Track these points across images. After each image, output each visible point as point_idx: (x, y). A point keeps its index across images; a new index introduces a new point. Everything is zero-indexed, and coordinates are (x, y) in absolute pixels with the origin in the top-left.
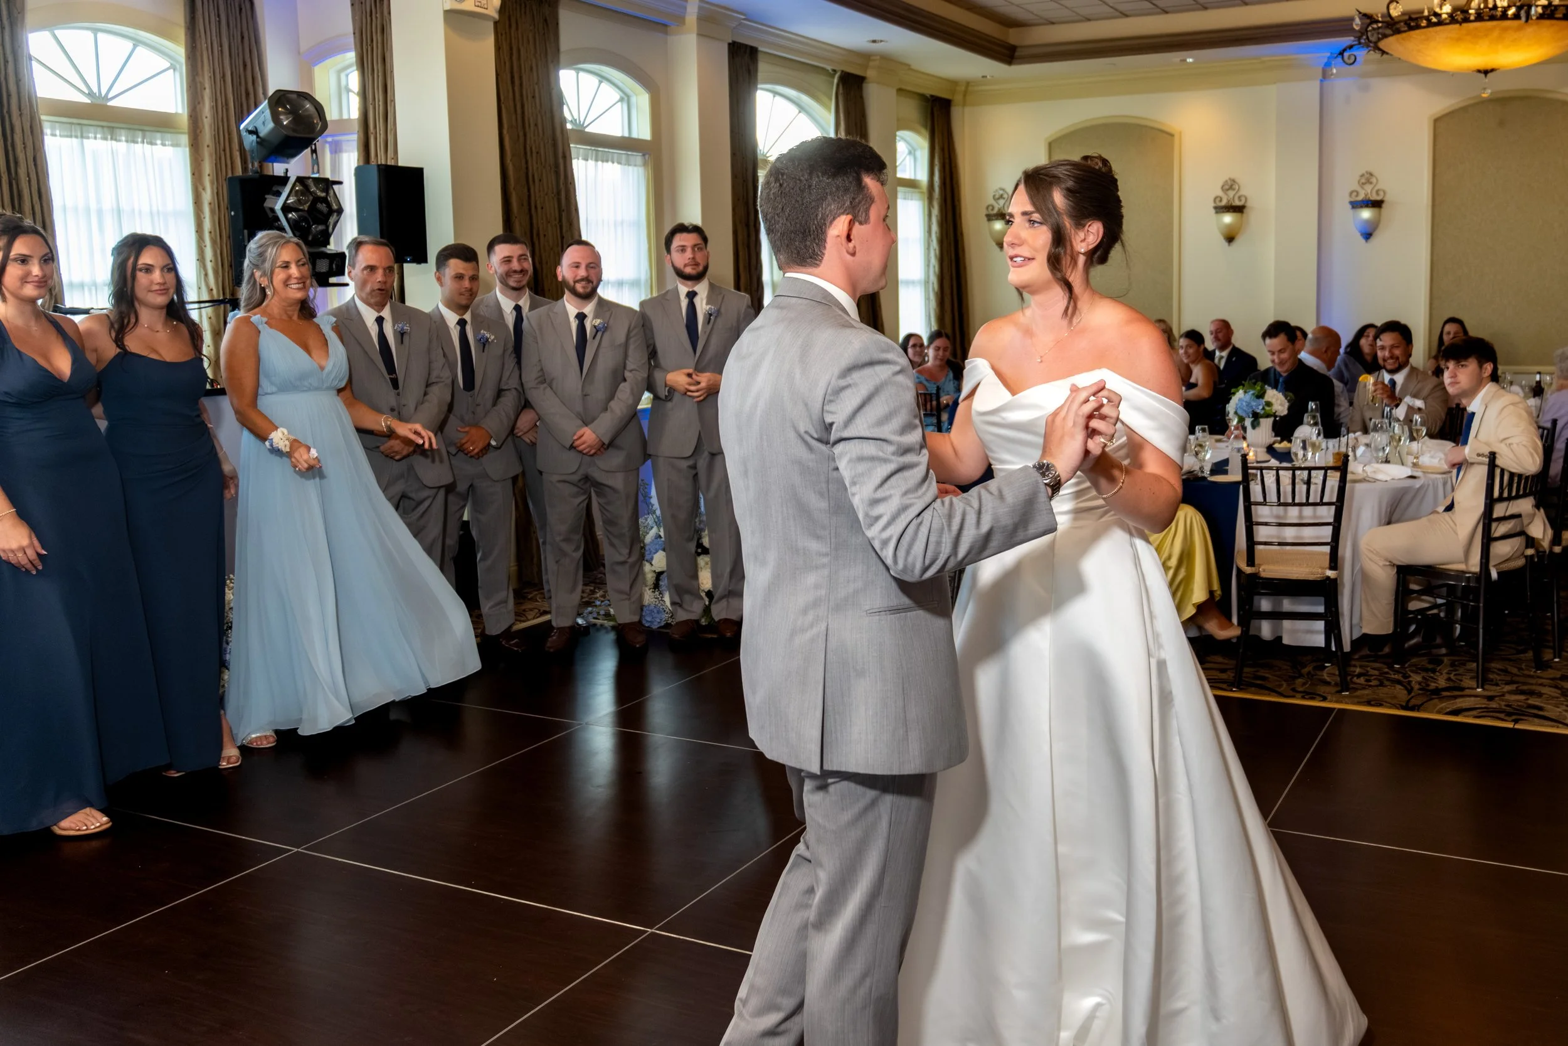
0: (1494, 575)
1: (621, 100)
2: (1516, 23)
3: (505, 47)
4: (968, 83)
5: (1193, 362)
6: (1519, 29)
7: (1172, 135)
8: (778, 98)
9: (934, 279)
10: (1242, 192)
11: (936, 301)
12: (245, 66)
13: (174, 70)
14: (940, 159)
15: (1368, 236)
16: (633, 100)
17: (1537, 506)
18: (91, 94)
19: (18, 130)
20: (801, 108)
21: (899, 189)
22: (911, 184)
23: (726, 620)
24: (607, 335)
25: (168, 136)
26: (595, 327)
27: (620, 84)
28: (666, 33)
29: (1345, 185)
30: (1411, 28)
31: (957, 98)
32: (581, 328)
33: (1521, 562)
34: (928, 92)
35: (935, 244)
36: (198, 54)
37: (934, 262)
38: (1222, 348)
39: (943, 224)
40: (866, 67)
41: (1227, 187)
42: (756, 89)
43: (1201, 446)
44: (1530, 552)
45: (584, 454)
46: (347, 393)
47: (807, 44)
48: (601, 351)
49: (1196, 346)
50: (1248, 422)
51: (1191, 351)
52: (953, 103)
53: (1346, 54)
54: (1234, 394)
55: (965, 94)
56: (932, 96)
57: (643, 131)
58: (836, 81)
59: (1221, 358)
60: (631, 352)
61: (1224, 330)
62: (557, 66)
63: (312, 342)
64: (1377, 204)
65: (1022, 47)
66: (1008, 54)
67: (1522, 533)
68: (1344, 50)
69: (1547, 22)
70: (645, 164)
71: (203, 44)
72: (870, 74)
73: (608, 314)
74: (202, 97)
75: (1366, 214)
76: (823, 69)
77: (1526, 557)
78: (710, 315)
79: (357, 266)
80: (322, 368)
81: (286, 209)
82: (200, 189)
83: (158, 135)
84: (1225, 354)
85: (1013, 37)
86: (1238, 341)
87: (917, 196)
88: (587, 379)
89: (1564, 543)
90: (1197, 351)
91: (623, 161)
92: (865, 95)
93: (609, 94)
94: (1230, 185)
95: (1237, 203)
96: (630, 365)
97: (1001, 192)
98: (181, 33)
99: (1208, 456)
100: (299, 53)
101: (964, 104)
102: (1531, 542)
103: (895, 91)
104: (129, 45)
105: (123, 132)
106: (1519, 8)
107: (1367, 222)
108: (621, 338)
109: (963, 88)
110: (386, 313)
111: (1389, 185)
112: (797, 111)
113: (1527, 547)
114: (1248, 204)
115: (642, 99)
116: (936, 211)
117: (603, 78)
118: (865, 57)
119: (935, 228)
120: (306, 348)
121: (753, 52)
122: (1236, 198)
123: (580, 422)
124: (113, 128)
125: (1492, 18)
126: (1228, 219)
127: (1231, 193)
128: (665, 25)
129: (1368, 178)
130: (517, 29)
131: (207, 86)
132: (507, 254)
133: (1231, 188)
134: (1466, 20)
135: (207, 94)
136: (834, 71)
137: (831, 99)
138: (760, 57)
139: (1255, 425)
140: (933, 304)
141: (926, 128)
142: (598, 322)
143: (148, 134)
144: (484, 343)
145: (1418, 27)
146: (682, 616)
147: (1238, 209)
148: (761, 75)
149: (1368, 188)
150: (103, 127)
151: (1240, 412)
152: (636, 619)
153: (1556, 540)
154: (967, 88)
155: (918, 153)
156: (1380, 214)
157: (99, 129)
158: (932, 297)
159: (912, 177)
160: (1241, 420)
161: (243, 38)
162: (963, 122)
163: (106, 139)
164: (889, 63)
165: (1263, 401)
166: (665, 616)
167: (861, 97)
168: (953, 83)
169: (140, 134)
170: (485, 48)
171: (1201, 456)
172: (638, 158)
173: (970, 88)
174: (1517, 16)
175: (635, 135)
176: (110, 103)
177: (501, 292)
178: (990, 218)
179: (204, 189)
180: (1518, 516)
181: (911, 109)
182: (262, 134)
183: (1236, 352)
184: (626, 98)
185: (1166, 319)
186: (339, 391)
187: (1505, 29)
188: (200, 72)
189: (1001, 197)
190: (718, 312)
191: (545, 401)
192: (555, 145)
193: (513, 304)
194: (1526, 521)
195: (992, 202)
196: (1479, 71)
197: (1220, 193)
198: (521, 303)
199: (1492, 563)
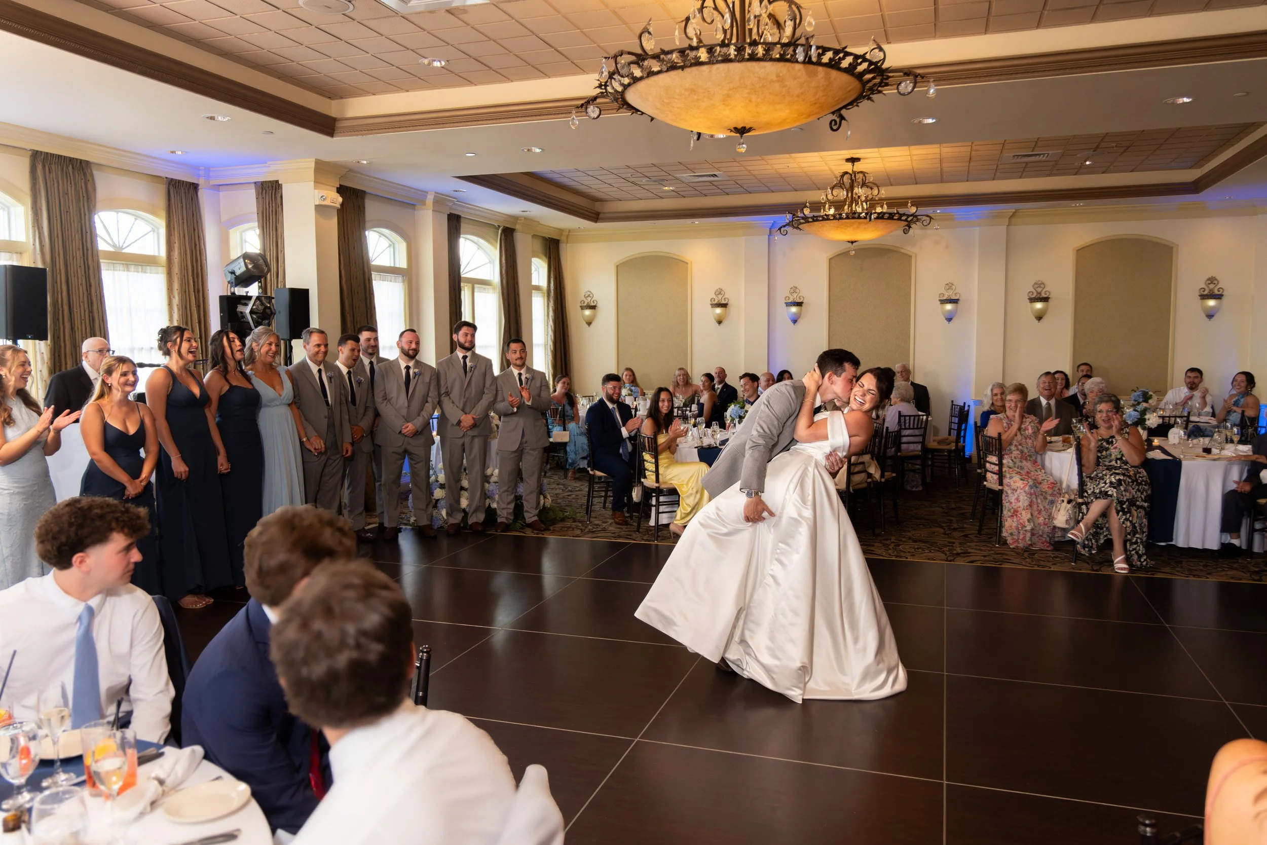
0: (851, 490)
1: (390, 246)
2: (865, 220)
3: (341, 222)
4: (569, 231)
5: (705, 390)
6: (866, 223)
7: (687, 263)
8: (467, 241)
9: (550, 343)
10: (726, 296)
11: (552, 357)
12: (194, 230)
13: (154, 231)
14: (554, 274)
15: (795, 321)
16: (397, 246)
17: (872, 458)
18: (114, 246)
19: (91, 268)
20: (479, 247)
21: (533, 291)
22: (538, 288)
23: (476, 523)
24: (421, 377)
25: (153, 268)
26: (415, 373)
27: (390, 238)
28: (414, 209)
29: (782, 294)
30: (814, 221)
31: (563, 239)
32: (408, 374)
33: (865, 485)
34: (547, 236)
35: (551, 323)
36: (172, 223)
37: (551, 333)
38: (720, 383)
39: (556, 311)
40: (515, 224)
41: (717, 293)
42: (460, 237)
43: (715, 431)
44: (869, 480)
45: (406, 436)
46: (293, 406)
47: (485, 212)
48: (418, 384)
49: (709, 382)
50: (737, 420)
51: (706, 384)
52: (560, 242)
53: (782, 230)
54: (729, 406)
55: (567, 237)
56: (549, 238)
57: (402, 263)
58: (500, 232)
59: (719, 388)
60: (432, 388)
61: (722, 373)
62: (365, 230)
63: (276, 382)
64: (799, 304)
65: (604, 213)
66: (595, 217)
67: (865, 471)
68: (781, 227)
69: (880, 220)
70: (403, 282)
71: (175, 219)
72: (518, 227)
73: (421, 367)
74: (174, 247)
75: (794, 309)
76: (493, 225)
77: (868, 483)
78: (472, 367)
79: (310, 344)
80: (280, 396)
81: (252, 312)
82: (172, 297)
83: (148, 267)
84: (720, 386)
85: (598, 207)
86: (728, 381)
87: (540, 295)
88: (410, 401)
89: (886, 477)
90: (709, 385)
91: (393, 280)
92: (514, 239)
93: (384, 243)
94: (719, 292)
95: (723, 302)
96: (430, 394)
97: (589, 293)
98: (163, 214)
99: (718, 437)
100: (220, 222)
101: (567, 242)
102: (870, 475)
103: (530, 237)
104: (133, 218)
105: (133, 266)
106: (867, 214)
107: (794, 314)
108: (427, 380)
109: (567, 233)
110: (322, 367)
111: (805, 294)
112: (477, 249)
113: (868, 478)
114: (729, 303)
115: (402, 246)
116: (552, 304)
117: (381, 234)
118: (515, 218)
119: (551, 313)
120: (273, 387)
121: (458, 218)
122: (723, 299)
123: (404, 420)
124: (127, 264)
125: (853, 218)
126: (718, 311)
127: (720, 297)
128: (414, 205)
129: (794, 289)
130: (346, 211)
131: (176, 241)
132: (369, 337)
133: (720, 293)
134: (841, 218)
135: (176, 246)
136: (499, 226)
137: (497, 242)
138: (462, 220)
139: (740, 422)
140: (550, 357)
141: (546, 256)
142: (416, 370)
143: (144, 267)
144: (359, 383)
145: (817, 220)
146: (452, 521)
147: (724, 306)
148: (462, 230)
149: (795, 295)
150: (123, 264)
151: (733, 416)
152: (429, 523)
153: (882, 476)
154: (569, 233)
155: (541, 270)
156: (801, 310)
157: (121, 265)
158: (550, 353)
159: (537, 284)
160: (733, 420)
161: (193, 214)
162: (568, 254)
163: (124, 271)
164: (529, 221)
165: (744, 410)
166: (441, 522)
167: (513, 240)
168: (561, 231)
169: (140, 267)
170: (333, 224)
171: (715, 437)
172: (400, 278)
173: (571, 234)
174: (865, 218)
175: (397, 265)
176: (124, 251)
177: (363, 355)
178: (582, 308)
179: (174, 297)
180: (863, 463)
181: (538, 245)
182: (237, 274)
183: (726, 386)
184: (392, 245)
185: (684, 367)
186: (289, 405)
187: (860, 223)
188: (173, 233)
189: (589, 296)
190: (476, 366)
191: (386, 410)
192: (364, 273)
193: (369, 361)
194: (866, 465)
195: (583, 299)
196: (849, 242)
197: (714, 296)
198: (372, 360)
199: (851, 485)
